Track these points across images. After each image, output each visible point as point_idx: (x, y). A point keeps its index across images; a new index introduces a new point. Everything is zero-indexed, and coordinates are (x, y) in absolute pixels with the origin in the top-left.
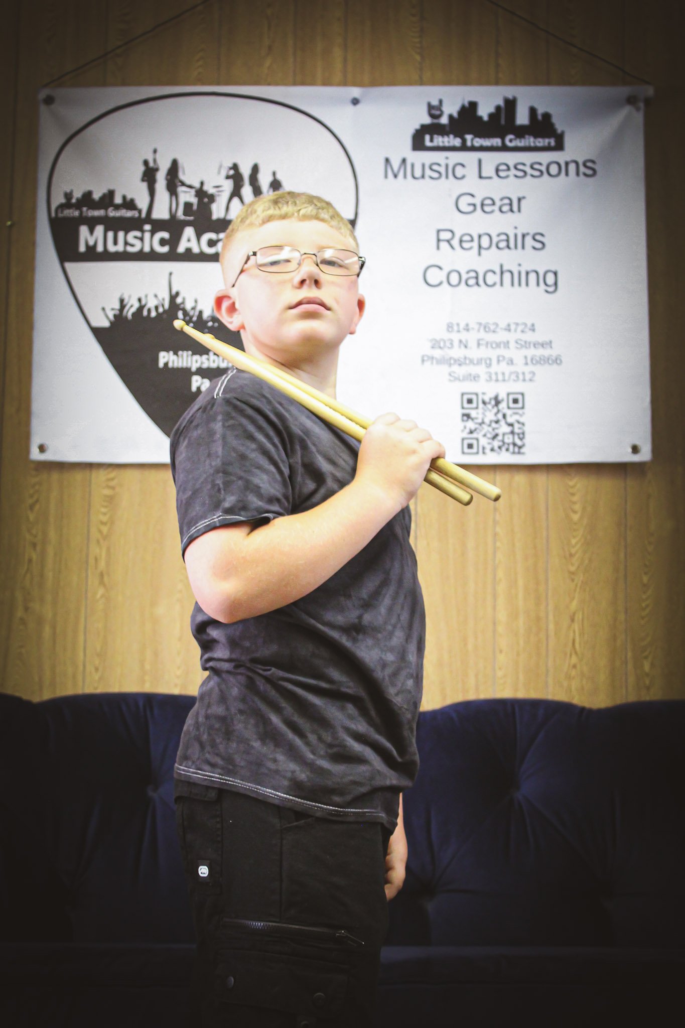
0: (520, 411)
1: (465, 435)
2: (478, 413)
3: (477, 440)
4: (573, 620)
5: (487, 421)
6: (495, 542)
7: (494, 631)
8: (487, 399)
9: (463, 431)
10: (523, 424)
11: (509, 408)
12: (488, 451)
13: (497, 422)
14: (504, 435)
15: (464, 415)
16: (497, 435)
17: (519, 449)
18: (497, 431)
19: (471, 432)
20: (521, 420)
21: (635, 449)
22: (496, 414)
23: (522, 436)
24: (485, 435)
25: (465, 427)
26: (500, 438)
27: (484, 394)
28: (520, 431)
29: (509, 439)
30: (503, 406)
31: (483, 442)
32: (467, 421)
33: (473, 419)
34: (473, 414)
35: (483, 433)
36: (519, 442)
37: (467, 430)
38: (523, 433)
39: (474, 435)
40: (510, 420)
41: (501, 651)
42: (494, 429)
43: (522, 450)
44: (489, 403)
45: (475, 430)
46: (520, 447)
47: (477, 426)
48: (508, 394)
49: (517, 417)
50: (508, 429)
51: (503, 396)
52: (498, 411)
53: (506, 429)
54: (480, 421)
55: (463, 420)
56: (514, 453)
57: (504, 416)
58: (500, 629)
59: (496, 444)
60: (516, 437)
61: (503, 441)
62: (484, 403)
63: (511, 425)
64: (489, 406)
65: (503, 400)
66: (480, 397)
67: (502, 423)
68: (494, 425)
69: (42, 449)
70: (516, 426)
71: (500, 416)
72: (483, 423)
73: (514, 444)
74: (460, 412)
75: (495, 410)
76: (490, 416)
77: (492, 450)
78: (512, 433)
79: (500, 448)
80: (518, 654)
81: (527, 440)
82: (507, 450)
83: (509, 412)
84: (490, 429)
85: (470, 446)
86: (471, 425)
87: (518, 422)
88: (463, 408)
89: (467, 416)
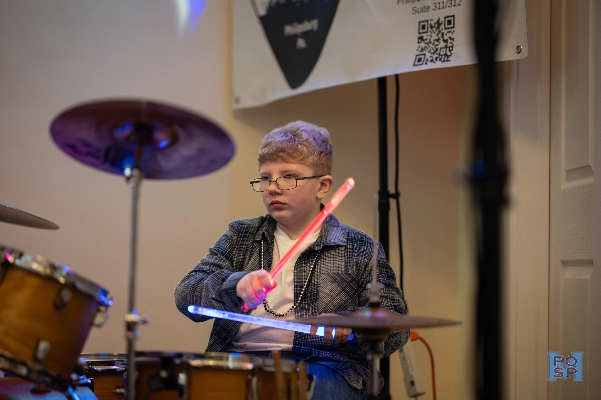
0: (452, 30)
1: (418, 53)
2: (427, 36)
3: (425, 55)
5: (432, 41)
8: (433, 23)
9: (417, 50)
10: (453, 39)
11: (445, 29)
12: (429, 61)
13: (438, 40)
14: (441, 48)
15: (419, 38)
16: (437, 50)
17: (448, 58)
18: (437, 47)
19: (422, 50)
20: (453, 36)
21: (519, 50)
22: (438, 34)
23: (451, 48)
25: (419, 47)
26: (438, 52)
27: (432, 20)
28: (451, 45)
29: (443, 52)
30: (442, 27)
31: (428, 55)
32: (421, 42)
33: (424, 41)
34: (425, 36)
35: (429, 50)
36: (448, 53)
37: (420, 49)
39: (424, 52)
40: (446, 37)
42: (436, 45)
43: (451, 58)
44: (434, 27)
45: (425, 48)
46: (448, 56)
47: (426, 45)
48: (445, 17)
49: (450, 35)
50: (444, 44)
51: (442, 19)
52: (439, 32)
54: (428, 41)
55: (418, 42)
56: (444, 61)
57: (443, 34)
59: (435, 56)
60: (448, 49)
61: (439, 54)
62: (432, 27)
63: (446, 41)
64: (434, 29)
65: (442, 23)
66: (430, 22)
67: (441, 41)
68: (436, 43)
70: (449, 41)
71: (440, 36)
72: (430, 42)
73: (446, 55)
74: (417, 35)
75: (437, 32)
76: (435, 37)
77: (432, 61)
78: (446, 47)
79: (436, 59)
81: (454, 50)
82: (441, 59)
83: (445, 32)
84: (434, 46)
85: (420, 60)
86: (423, 45)
87: (450, 38)
88: (419, 33)
89: (421, 39)
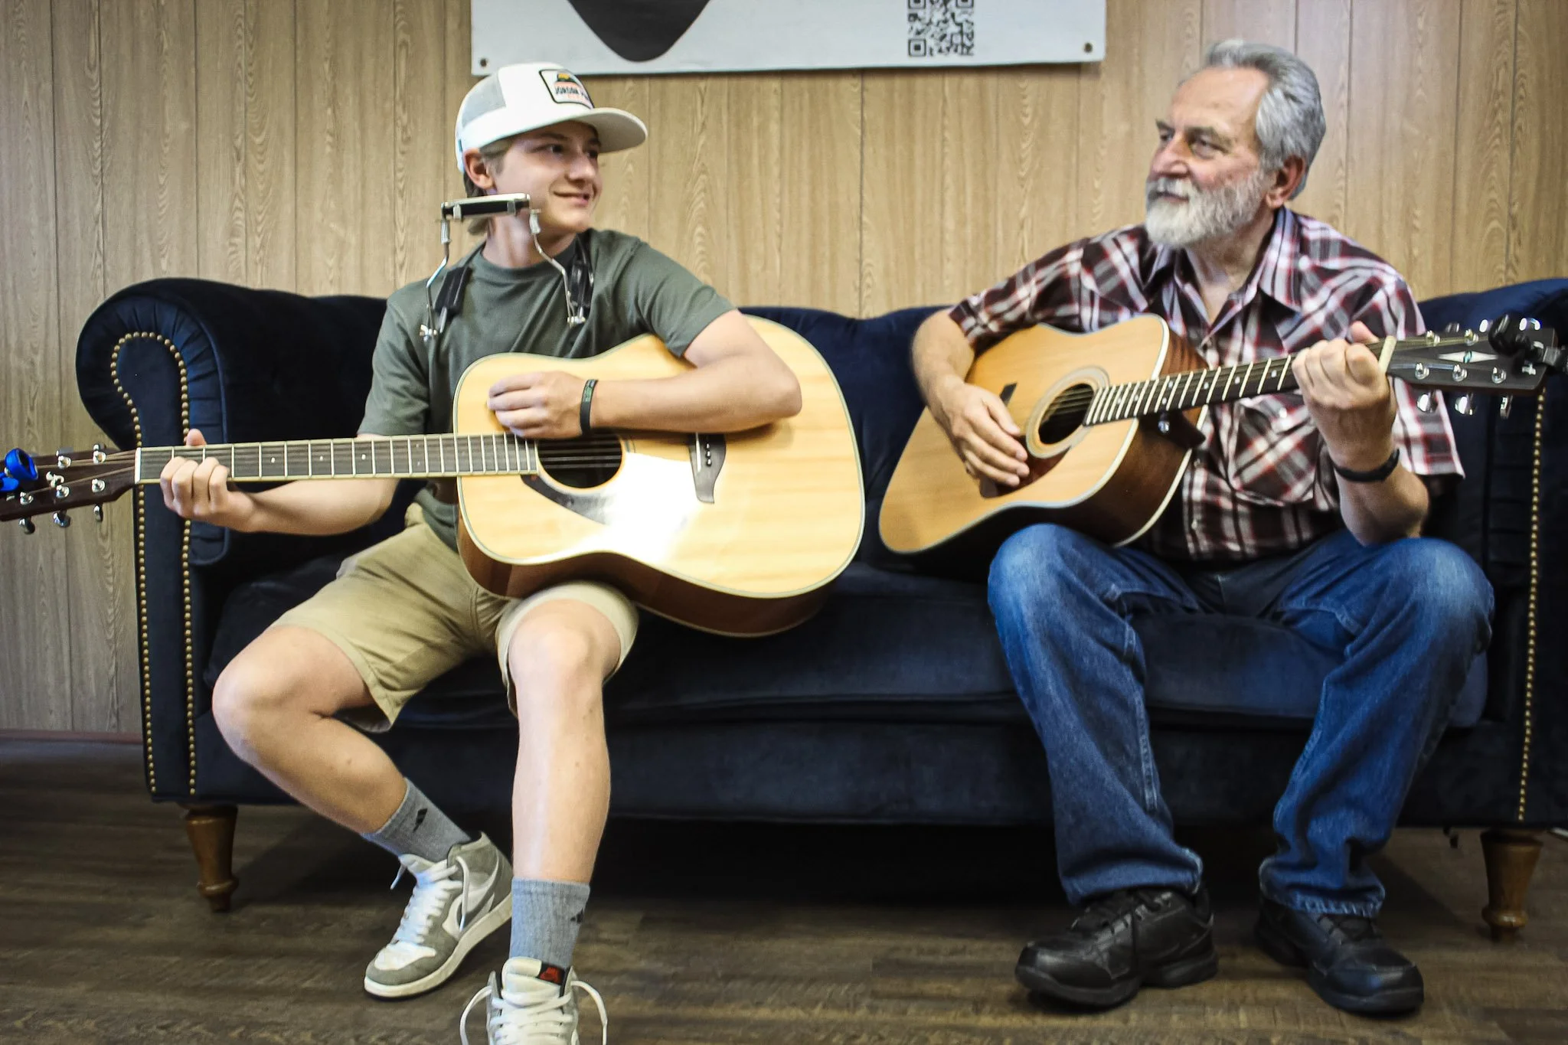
0: (970, 10)
1: (912, 35)
2: (925, 13)
3: (925, 41)
4: (1022, 227)
5: (935, 21)
6: (943, 146)
7: (942, 240)
9: (910, 31)
10: (973, 23)
11: (957, 7)
12: (935, 52)
13: (945, 22)
14: (953, 35)
15: (910, 15)
16: (945, 36)
17: (967, 50)
18: (944, 32)
19: (918, 33)
20: (970, 19)
21: (1088, 48)
22: (944, 14)
23: (971, 36)
24: (932, 36)
25: (912, 28)
26: (948, 38)
28: (969, 31)
29: (957, 40)
30: (951, 5)
31: (931, 43)
32: (914, 20)
33: (920, 20)
34: (920, 14)
35: (930, 33)
36: (967, 43)
37: (915, 31)
38: (972, 33)
39: (922, 36)
40: (959, 19)
41: (948, 260)
42: (942, 29)
43: (973, 50)
44: (937, 2)
45: (923, 30)
46: (969, 48)
47: (925, 26)
49: (965, 16)
50: (956, 29)
52: (947, 10)
53: (953, 28)
54: (927, 21)
55: (909, 20)
56: (962, 53)
57: (953, 15)
58: (948, 237)
59: (944, 45)
60: (965, 37)
61: (951, 42)
62: (932, 2)
63: (960, 25)
64: (937, 6)
67: (951, 22)
68: (942, 25)
69: (484, 63)
70: (965, 26)
71: (948, 15)
72: (930, 23)
73: (963, 45)
74: (906, 12)
75: (943, 9)
76: (938, 16)
77: (940, 51)
78: (961, 33)
79: (948, 49)
80: (966, 262)
81: (976, 40)
82: (956, 51)
83: (957, 12)
84: (938, 30)
85: (917, 48)
86: (918, 25)
87: (967, 21)
88: (909, 7)
89: (914, 17)
